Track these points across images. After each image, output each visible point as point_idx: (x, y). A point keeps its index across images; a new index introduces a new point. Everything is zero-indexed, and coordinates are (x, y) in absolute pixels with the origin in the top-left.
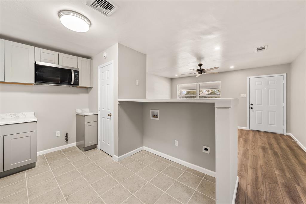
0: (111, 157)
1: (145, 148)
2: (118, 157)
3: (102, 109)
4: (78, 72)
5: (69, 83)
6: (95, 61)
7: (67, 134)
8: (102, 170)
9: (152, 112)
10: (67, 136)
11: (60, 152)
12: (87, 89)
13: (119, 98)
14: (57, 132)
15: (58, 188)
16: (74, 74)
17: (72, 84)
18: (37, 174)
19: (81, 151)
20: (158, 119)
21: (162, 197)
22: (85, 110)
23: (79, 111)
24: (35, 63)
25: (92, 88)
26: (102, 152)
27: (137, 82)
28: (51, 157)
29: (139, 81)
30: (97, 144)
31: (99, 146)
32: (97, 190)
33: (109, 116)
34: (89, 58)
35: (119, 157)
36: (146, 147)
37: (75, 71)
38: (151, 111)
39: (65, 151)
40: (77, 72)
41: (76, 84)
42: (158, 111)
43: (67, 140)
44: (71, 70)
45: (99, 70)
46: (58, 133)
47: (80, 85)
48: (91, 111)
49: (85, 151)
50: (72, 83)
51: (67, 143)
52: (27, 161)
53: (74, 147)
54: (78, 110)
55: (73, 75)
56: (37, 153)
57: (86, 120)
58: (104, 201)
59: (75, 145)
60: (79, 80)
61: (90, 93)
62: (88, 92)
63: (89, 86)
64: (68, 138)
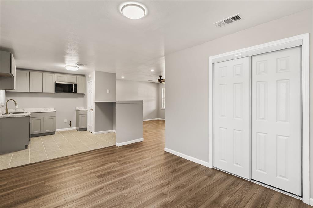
0: (92, 133)
3: (89, 107)
4: (76, 85)
6: (86, 77)
7: (70, 121)
10: (70, 123)
11: (66, 131)
12: (83, 95)
13: (95, 100)
14: (65, 120)
17: (73, 93)
18: (56, 136)
19: (77, 131)
22: (81, 107)
23: (78, 108)
24: (55, 82)
25: (85, 94)
26: (89, 132)
27: (108, 91)
29: (110, 90)
30: (87, 128)
31: (88, 129)
33: (91, 110)
34: (84, 75)
35: (95, 132)
37: (75, 85)
39: (69, 131)
41: (76, 92)
43: (70, 125)
44: (72, 85)
45: (88, 83)
46: (66, 121)
47: (78, 93)
48: (85, 108)
49: (80, 131)
50: (73, 92)
51: (71, 127)
53: (74, 130)
55: (73, 87)
57: (80, 113)
59: (75, 129)
60: (77, 90)
61: (84, 97)
62: (83, 97)
63: (83, 93)
64: (71, 124)
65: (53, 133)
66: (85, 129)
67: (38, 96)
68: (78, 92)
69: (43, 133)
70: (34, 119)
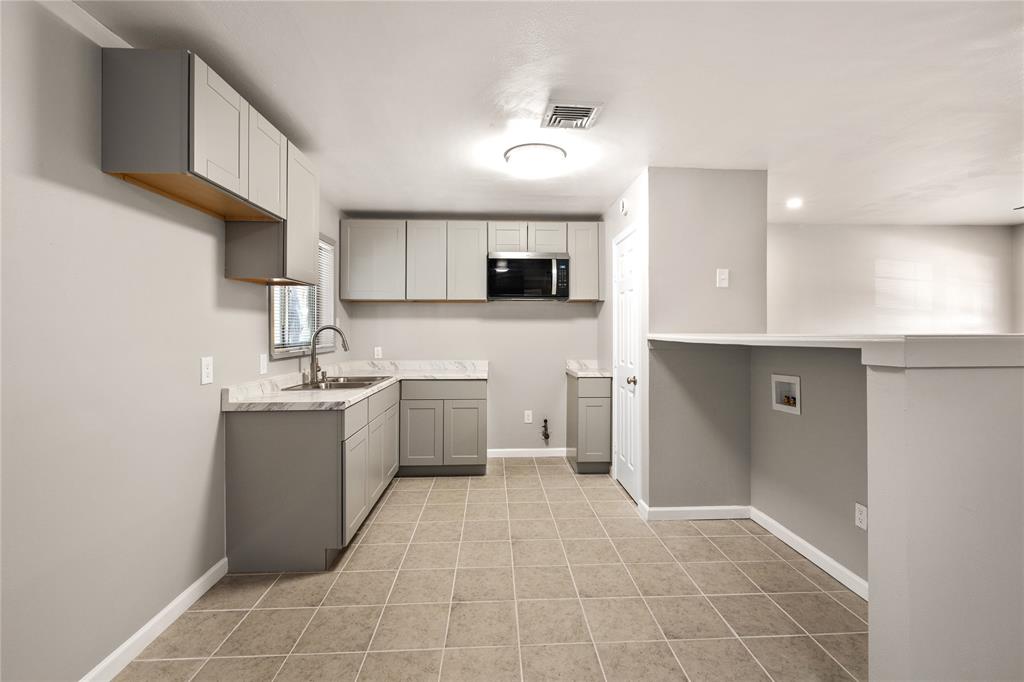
0: (633, 506)
1: (755, 513)
2: (647, 507)
3: (621, 363)
4: (567, 263)
5: (546, 293)
6: (608, 223)
7: (546, 421)
8: (598, 524)
9: (779, 384)
10: (545, 427)
11: (530, 461)
12: (595, 306)
13: (650, 332)
14: (527, 412)
15: (507, 522)
16: (558, 269)
17: (554, 296)
18: (485, 487)
19: (571, 471)
20: (795, 410)
21: (719, 641)
22: (586, 364)
23: (573, 366)
24: (488, 254)
25: (603, 301)
26: (618, 487)
27: (722, 278)
28: (513, 467)
29: (730, 273)
30: (610, 463)
31: (614, 468)
32: (568, 553)
33: (629, 382)
34: (596, 218)
35: (650, 506)
36: (760, 509)
37: (560, 262)
38: (775, 378)
39: (542, 461)
40: (564, 263)
41: (563, 293)
42: (795, 380)
43: (546, 436)
44: (550, 261)
45: (614, 247)
46: (528, 416)
48: (601, 369)
49: (580, 473)
50: (554, 292)
51: (547, 444)
52: (468, 458)
53: (560, 458)
54: (572, 361)
55: (554, 271)
56: (488, 450)
57: (583, 389)
58: (573, 577)
59: (564, 455)
60: (568, 282)
61: (600, 316)
62: (595, 315)
63: (596, 298)
64: (549, 431)
65: (476, 470)
66: (603, 468)
67: (435, 316)
68: (573, 296)
69: (441, 464)
70: (414, 404)
